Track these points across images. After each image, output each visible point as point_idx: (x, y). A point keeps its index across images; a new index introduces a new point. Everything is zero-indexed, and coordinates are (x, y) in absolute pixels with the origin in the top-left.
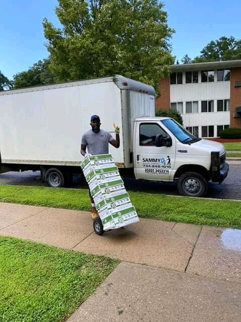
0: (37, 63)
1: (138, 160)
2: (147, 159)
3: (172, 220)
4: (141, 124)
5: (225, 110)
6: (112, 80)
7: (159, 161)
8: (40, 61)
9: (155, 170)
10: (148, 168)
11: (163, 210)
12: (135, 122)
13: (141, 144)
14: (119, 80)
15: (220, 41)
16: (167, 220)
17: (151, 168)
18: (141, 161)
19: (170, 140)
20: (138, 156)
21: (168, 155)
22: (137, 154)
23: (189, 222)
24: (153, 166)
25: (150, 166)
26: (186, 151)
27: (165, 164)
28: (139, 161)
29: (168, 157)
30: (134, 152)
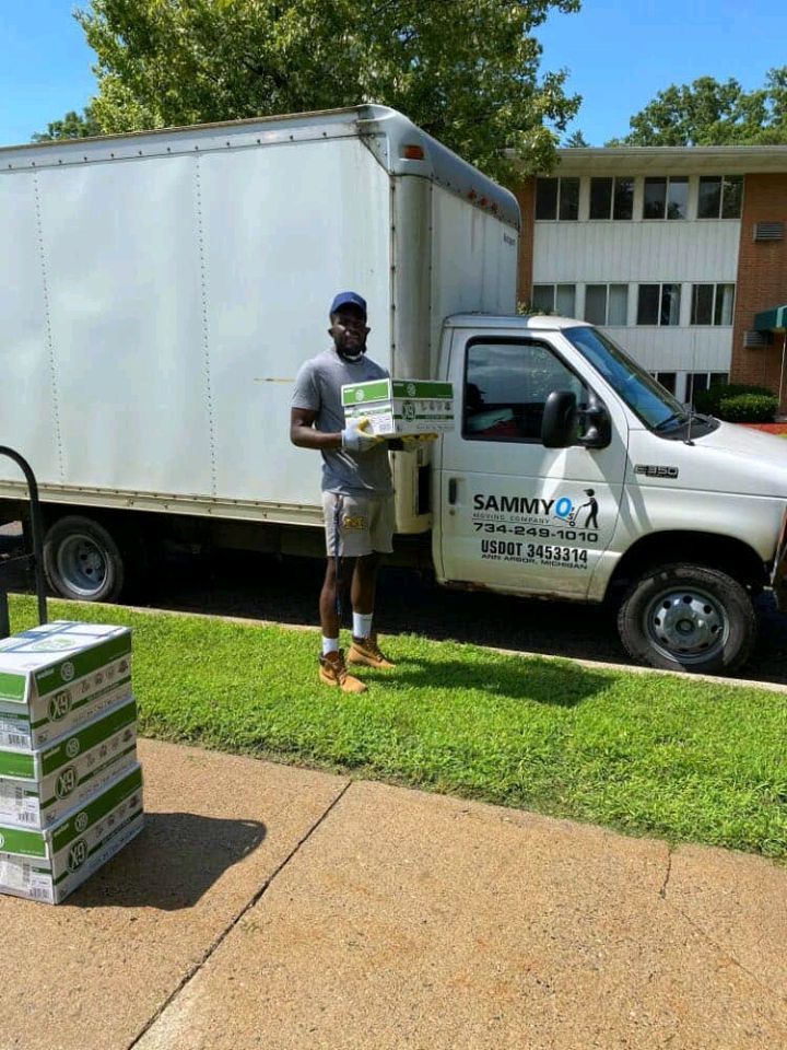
0: (64, 120)
1: (452, 500)
2: (492, 498)
3: (650, 826)
4: (473, 342)
5: (718, 321)
6: (352, 130)
7: (547, 508)
8: (72, 117)
9: (525, 550)
10: (498, 537)
11: (589, 753)
12: (449, 332)
13: (469, 432)
14: (383, 128)
15: (692, 92)
16: (618, 821)
17: (508, 538)
18: (466, 506)
19: (603, 421)
20: (453, 485)
21: (591, 485)
22: (447, 475)
23: (737, 842)
24: (519, 531)
25: (503, 529)
26: (671, 473)
27: (572, 524)
28: (458, 505)
29: (591, 493)
30: (436, 465)
